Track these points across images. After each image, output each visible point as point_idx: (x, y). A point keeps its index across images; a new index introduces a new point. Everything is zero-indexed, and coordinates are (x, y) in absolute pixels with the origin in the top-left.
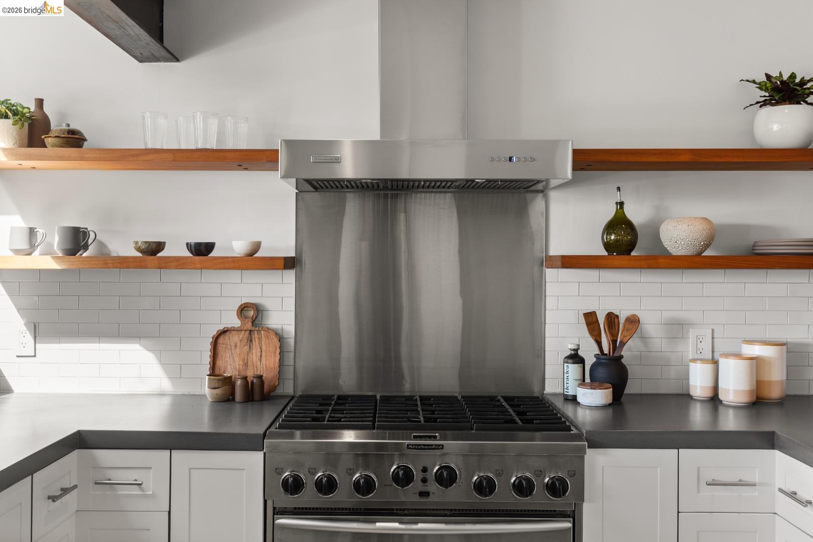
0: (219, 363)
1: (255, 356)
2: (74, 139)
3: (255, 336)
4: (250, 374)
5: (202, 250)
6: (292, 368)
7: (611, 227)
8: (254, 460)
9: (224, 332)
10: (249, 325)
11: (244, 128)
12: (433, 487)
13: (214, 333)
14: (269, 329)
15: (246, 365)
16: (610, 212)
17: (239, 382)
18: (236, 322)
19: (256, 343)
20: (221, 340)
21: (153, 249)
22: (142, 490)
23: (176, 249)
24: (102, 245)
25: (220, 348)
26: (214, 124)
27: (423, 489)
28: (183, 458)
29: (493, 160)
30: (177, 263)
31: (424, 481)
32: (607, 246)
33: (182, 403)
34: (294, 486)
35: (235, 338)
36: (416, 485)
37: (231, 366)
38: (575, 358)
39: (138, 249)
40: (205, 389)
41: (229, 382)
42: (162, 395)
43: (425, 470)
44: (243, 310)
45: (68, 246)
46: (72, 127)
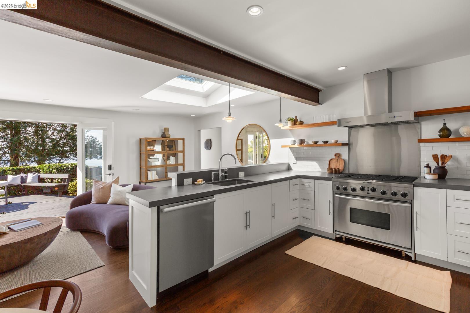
0: (331, 166)
1: (338, 164)
2: (302, 123)
3: (339, 160)
4: (336, 168)
5: (326, 142)
6: (347, 168)
7: (441, 130)
8: (330, 183)
9: (332, 159)
10: (337, 158)
11: (335, 116)
12: (370, 192)
13: (329, 159)
14: (342, 159)
15: (336, 166)
16: (441, 126)
17: (333, 170)
18: (334, 157)
19: (339, 162)
20: (331, 161)
21: (316, 143)
22: (310, 186)
23: (321, 143)
24: (308, 142)
25: (331, 163)
26: (327, 116)
27: (368, 192)
28: (317, 181)
29: (389, 118)
30: (321, 145)
31: (368, 190)
32: (440, 136)
33: (322, 173)
34: (338, 188)
35: (334, 161)
36: (366, 191)
37: (333, 166)
38: (428, 166)
39: (313, 143)
40: (327, 171)
41: (332, 169)
42: (319, 172)
43: (368, 188)
44: (336, 155)
45: (300, 143)
46: (301, 121)
